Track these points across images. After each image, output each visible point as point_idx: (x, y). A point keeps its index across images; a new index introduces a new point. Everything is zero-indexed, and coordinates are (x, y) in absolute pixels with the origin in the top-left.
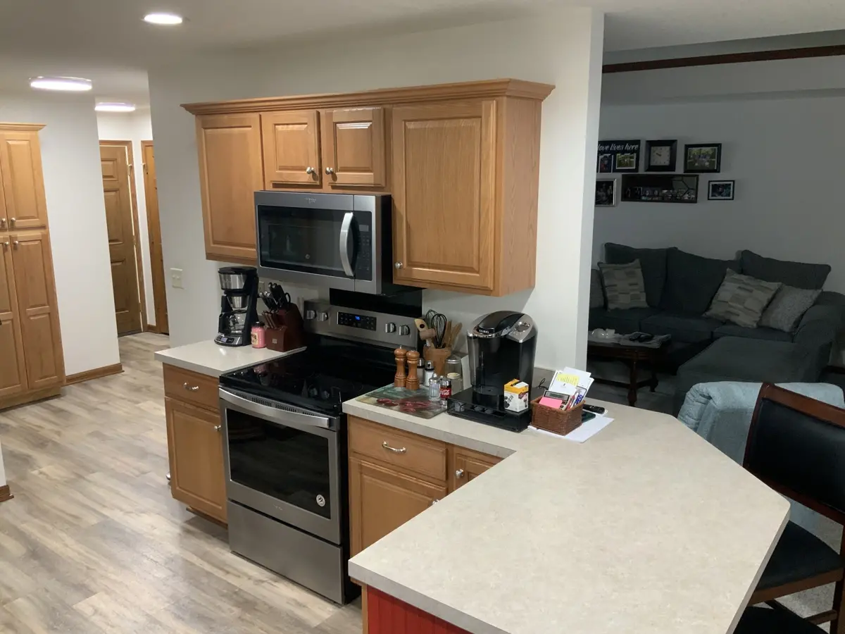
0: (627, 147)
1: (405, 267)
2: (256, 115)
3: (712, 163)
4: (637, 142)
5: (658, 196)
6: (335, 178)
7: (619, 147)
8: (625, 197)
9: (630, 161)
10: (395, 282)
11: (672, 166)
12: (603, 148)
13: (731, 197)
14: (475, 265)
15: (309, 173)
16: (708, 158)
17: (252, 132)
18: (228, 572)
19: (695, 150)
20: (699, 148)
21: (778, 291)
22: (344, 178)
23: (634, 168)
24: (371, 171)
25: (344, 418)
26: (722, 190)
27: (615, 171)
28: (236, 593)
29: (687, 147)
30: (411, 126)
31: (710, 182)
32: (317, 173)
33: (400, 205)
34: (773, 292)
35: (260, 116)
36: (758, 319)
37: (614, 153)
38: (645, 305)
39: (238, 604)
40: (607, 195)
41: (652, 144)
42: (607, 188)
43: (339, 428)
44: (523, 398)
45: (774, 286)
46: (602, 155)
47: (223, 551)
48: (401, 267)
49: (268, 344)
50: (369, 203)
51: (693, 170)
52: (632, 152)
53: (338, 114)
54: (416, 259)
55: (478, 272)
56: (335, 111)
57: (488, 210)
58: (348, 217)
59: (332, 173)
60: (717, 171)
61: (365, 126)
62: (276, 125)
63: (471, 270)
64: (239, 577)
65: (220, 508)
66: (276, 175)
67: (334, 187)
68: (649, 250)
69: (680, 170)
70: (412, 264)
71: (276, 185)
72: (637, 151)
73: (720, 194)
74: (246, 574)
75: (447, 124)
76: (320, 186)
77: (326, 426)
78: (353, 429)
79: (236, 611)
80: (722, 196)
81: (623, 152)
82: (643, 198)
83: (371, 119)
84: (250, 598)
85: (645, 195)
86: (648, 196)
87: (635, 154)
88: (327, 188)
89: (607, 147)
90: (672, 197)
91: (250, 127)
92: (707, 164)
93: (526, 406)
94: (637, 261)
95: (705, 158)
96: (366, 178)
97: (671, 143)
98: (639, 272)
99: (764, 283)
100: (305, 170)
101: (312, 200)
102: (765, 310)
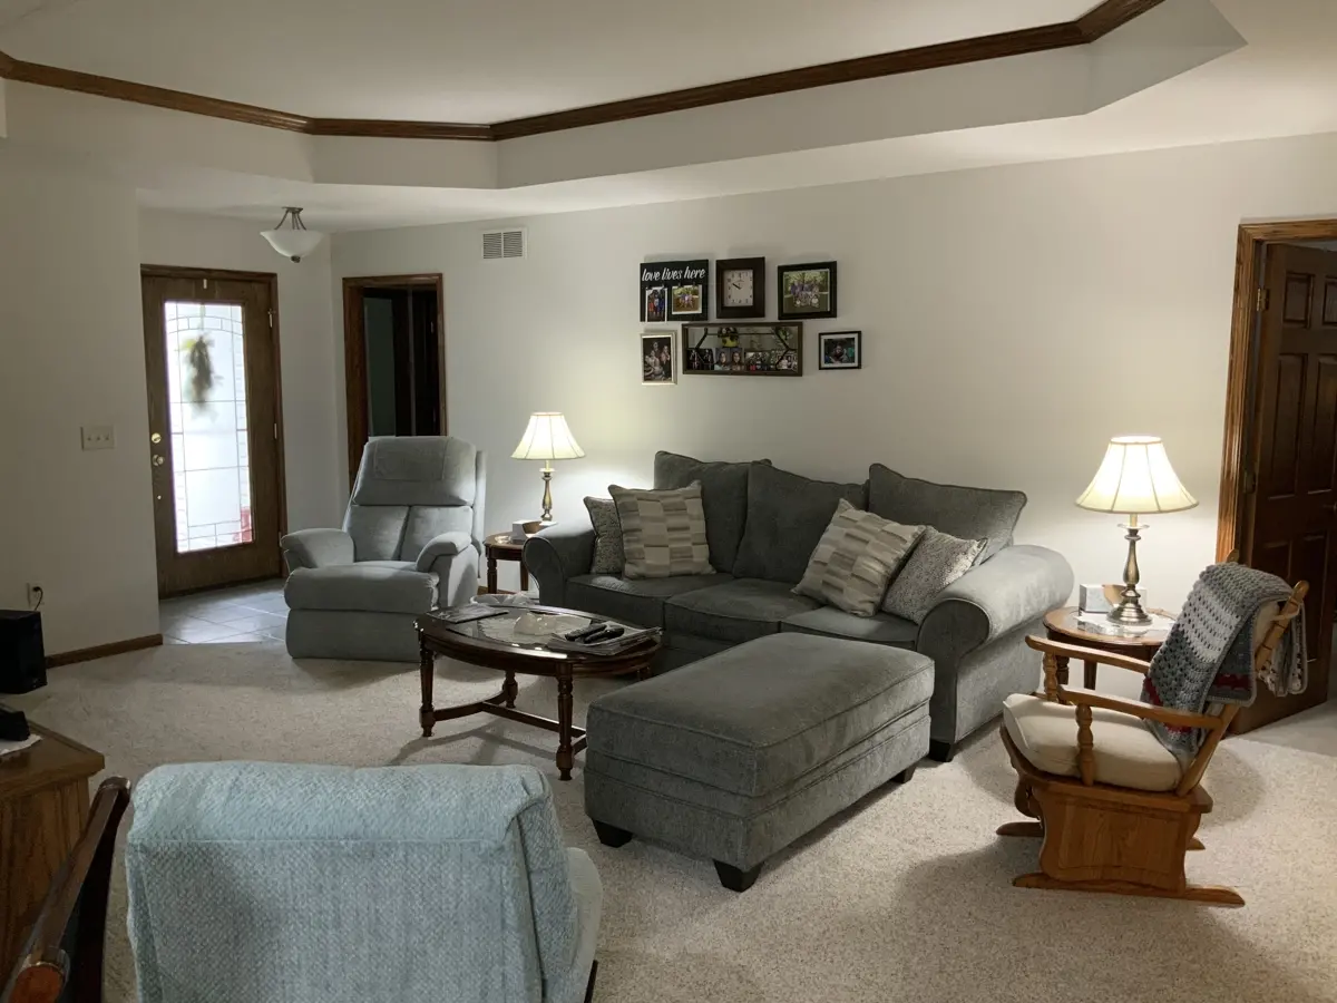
0: (689, 274)
3: (821, 299)
4: (703, 264)
7: (674, 273)
11: (757, 309)
12: (649, 276)
13: (856, 364)
16: (816, 290)
19: (794, 277)
20: (801, 272)
21: (920, 540)
27: (672, 318)
29: (782, 270)
31: (821, 334)
34: (909, 545)
36: (877, 599)
37: (669, 284)
38: (709, 569)
40: (661, 364)
41: (724, 266)
45: (909, 532)
46: (650, 288)
51: (793, 316)
60: (832, 314)
68: (722, 464)
69: (772, 314)
72: (704, 281)
89: (657, 274)
90: (763, 364)
92: (815, 301)
94: (695, 487)
95: (811, 288)
97: (756, 265)
98: (695, 508)
99: (893, 526)
102: (891, 580)
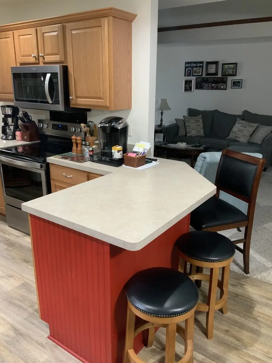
0: (198, 65)
1: (74, 98)
2: (11, 32)
3: (233, 72)
4: (202, 62)
5: (210, 87)
6: (44, 59)
7: (194, 65)
8: (197, 88)
9: (199, 71)
10: (71, 106)
11: (216, 74)
12: (187, 65)
13: (241, 87)
14: (102, 96)
15: (33, 57)
16: (232, 70)
17: (10, 40)
18: (5, 233)
19: (226, 66)
20: (228, 65)
21: (257, 127)
22: (48, 59)
23: (201, 74)
24: (58, 55)
25: (48, 165)
26: (237, 84)
27: (193, 76)
28: (7, 241)
29: (223, 64)
30: (74, 32)
31: (232, 80)
32: (37, 58)
33: (71, 70)
34: (255, 128)
35: (13, 32)
36: (248, 139)
37: (193, 67)
38: (203, 135)
39: (7, 244)
40: (189, 87)
41: (208, 63)
42: (189, 83)
43: (45, 169)
44: (120, 153)
45: (256, 125)
46: (187, 68)
47: (5, 226)
48: (72, 99)
49: (23, 139)
50: (57, 69)
51: (225, 75)
52: (200, 67)
53: (45, 29)
54: (79, 95)
55: (103, 99)
56: (43, 27)
57: (106, 70)
58: (48, 76)
59: (43, 56)
60: (235, 75)
61: (55, 33)
62: (19, 36)
63: (101, 98)
64: (9, 235)
65: (3, 208)
66: (20, 60)
67: (44, 63)
68: (206, 111)
69: (220, 75)
70: (77, 97)
71: (21, 64)
72: (202, 67)
73: (236, 86)
74: (12, 234)
75: (88, 30)
76: (38, 63)
77: (39, 168)
78: (52, 169)
79: (6, 247)
80: (237, 86)
81: (196, 67)
82: (204, 88)
83: (57, 30)
84: (12, 242)
85: (205, 87)
86: (206, 87)
87: (201, 68)
88: (41, 64)
89: (190, 65)
90: (216, 87)
91: (9, 38)
92: (231, 72)
93: (121, 156)
94: (200, 116)
95: (230, 69)
96: (56, 58)
97: (216, 63)
98: (201, 121)
99: (252, 124)
100: (31, 56)
101: (34, 69)
102: (251, 135)
